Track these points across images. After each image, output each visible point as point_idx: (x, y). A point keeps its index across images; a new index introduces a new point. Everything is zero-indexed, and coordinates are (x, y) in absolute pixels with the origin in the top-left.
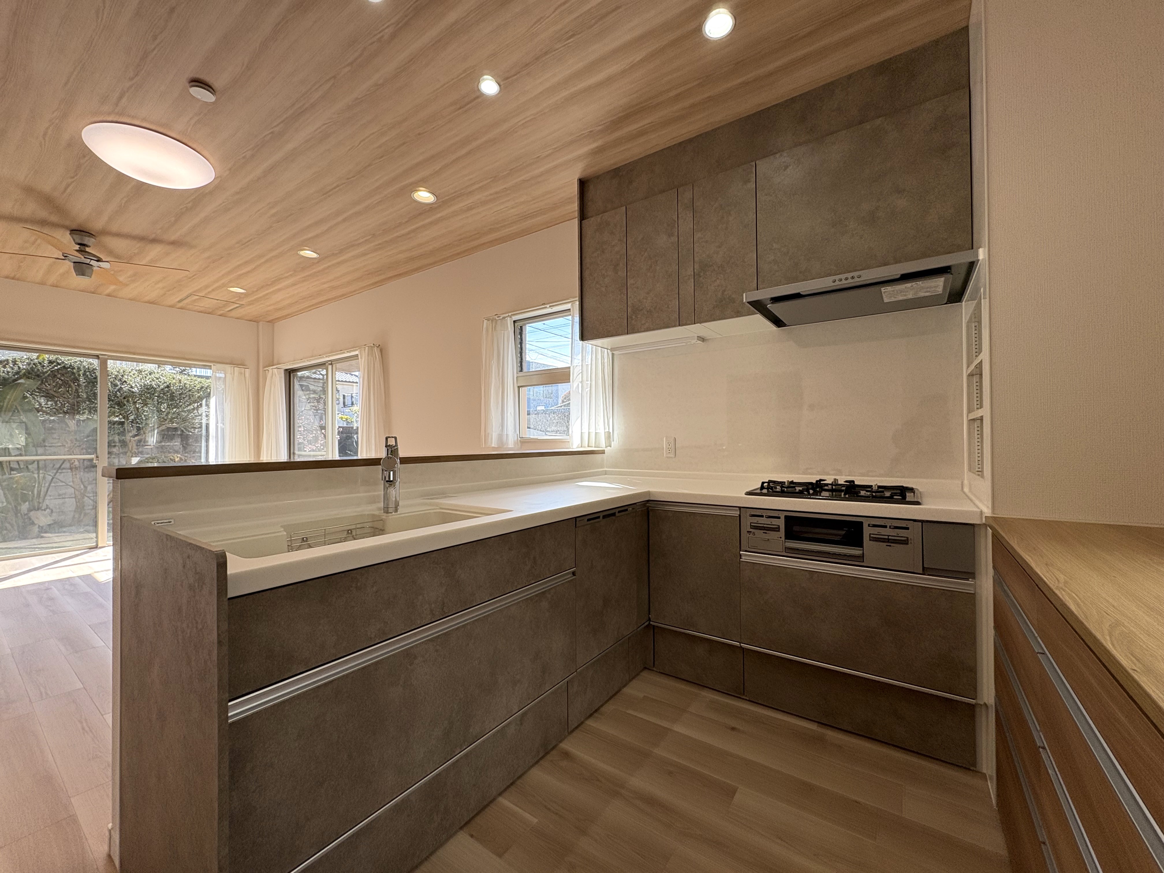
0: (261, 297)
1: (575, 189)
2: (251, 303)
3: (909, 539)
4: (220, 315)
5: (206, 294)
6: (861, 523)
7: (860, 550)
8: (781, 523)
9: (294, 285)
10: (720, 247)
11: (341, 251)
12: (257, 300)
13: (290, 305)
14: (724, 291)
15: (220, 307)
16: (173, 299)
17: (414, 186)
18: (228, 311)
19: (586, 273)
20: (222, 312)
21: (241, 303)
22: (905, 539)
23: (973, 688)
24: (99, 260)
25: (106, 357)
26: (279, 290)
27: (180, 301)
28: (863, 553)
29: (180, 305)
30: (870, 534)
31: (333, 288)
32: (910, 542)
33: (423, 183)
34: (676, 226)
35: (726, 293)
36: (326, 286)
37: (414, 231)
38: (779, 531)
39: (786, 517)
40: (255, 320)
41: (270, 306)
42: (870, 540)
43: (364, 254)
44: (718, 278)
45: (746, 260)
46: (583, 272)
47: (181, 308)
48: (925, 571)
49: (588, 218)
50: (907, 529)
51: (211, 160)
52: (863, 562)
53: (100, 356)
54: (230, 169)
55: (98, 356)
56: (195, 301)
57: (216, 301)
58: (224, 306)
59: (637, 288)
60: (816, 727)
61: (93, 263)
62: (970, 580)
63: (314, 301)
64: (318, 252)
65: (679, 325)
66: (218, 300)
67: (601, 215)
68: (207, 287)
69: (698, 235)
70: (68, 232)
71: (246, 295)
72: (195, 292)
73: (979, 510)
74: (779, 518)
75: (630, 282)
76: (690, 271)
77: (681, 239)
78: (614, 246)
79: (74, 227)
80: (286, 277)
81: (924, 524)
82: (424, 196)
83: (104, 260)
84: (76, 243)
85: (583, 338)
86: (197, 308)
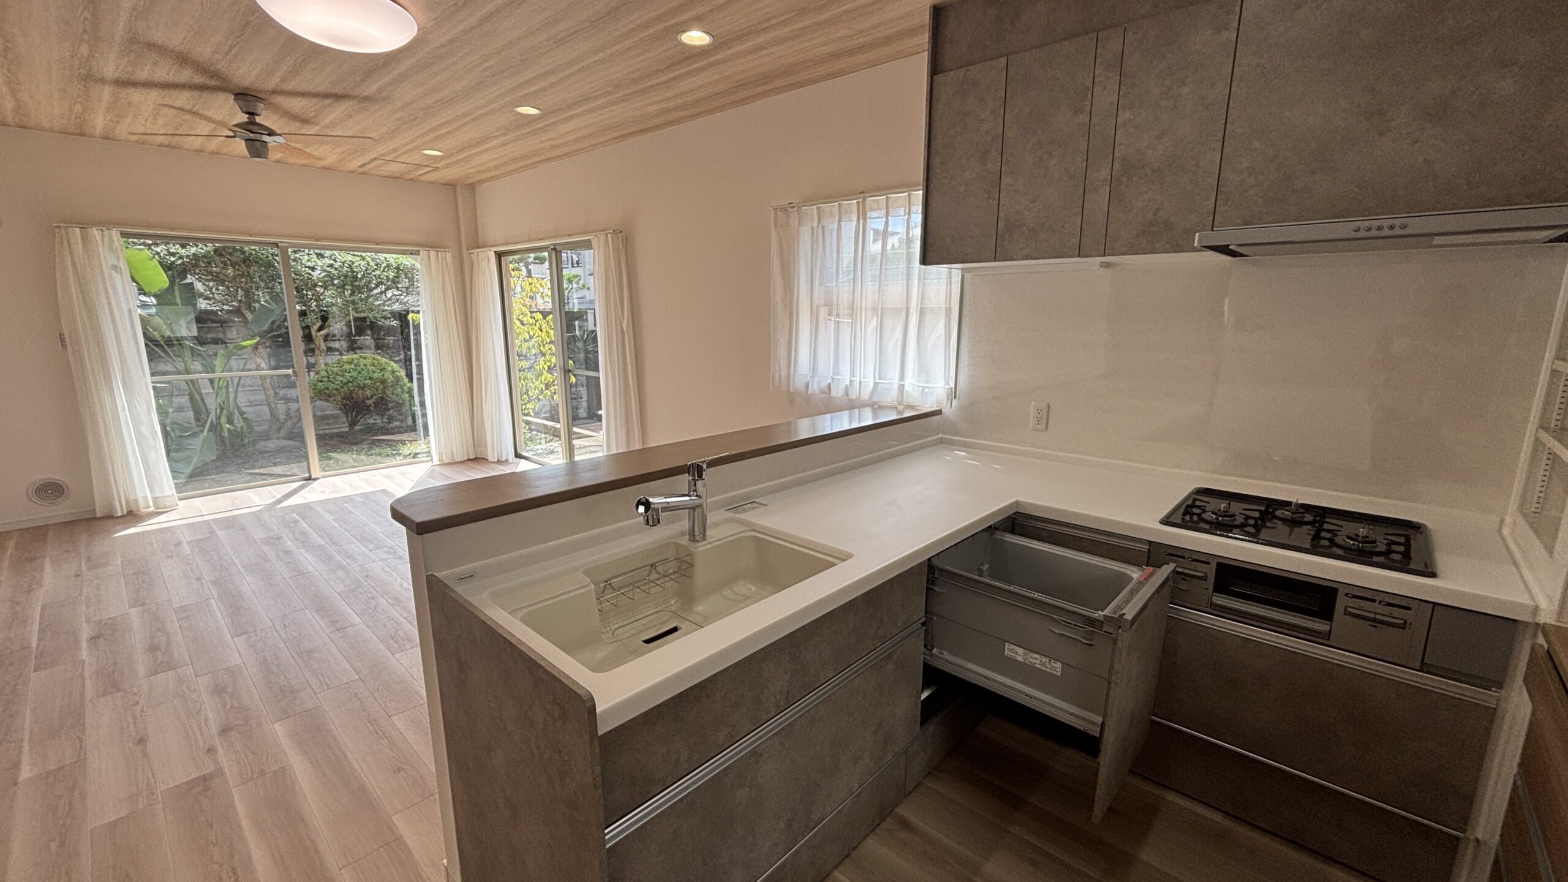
0: (462, 159)
1: (926, 18)
2: (448, 166)
3: (1408, 622)
4: (409, 180)
5: (394, 158)
6: (1336, 590)
7: (1326, 624)
8: (1211, 571)
9: (503, 145)
10: (1158, 138)
11: (571, 106)
12: (457, 162)
13: (496, 167)
14: (1158, 210)
15: (409, 171)
16: (354, 164)
17: (684, 27)
18: (420, 175)
19: (936, 162)
20: (411, 176)
21: (437, 166)
22: (1401, 622)
23: (1465, 820)
24: (271, 133)
25: (286, 245)
26: (485, 150)
27: (362, 166)
28: (1330, 631)
29: (362, 170)
30: (1346, 607)
31: (554, 147)
32: (1408, 626)
33: (698, 21)
34: (1090, 96)
35: (1161, 213)
36: (546, 144)
37: (673, 79)
38: (1206, 580)
39: (1219, 564)
40: (451, 185)
41: (472, 167)
42: (1345, 614)
43: (601, 107)
44: (1151, 189)
45: (1201, 163)
46: (931, 158)
47: (363, 173)
48: (1423, 668)
49: (943, 72)
50: (1409, 609)
51: (412, 9)
52: (1329, 639)
53: (280, 244)
54: (435, 19)
55: (277, 244)
56: (379, 166)
57: (406, 165)
58: (416, 169)
59: (1016, 191)
60: (1221, 818)
61: (266, 138)
62: (1493, 689)
63: (528, 162)
64: (541, 107)
65: (1079, 256)
66: (407, 164)
67: (965, 69)
68: (395, 150)
69: (1124, 116)
70: (233, 97)
71: (441, 158)
72: (382, 155)
73: (1532, 603)
74: (1208, 563)
75: (1005, 181)
76: (1105, 173)
77: (1095, 120)
78: (982, 121)
79: (237, 91)
80: (495, 137)
81: (1436, 607)
82: (696, 37)
83: (278, 133)
84: (243, 112)
85: (924, 261)
86: (381, 172)
